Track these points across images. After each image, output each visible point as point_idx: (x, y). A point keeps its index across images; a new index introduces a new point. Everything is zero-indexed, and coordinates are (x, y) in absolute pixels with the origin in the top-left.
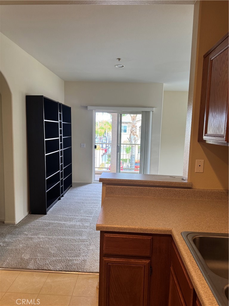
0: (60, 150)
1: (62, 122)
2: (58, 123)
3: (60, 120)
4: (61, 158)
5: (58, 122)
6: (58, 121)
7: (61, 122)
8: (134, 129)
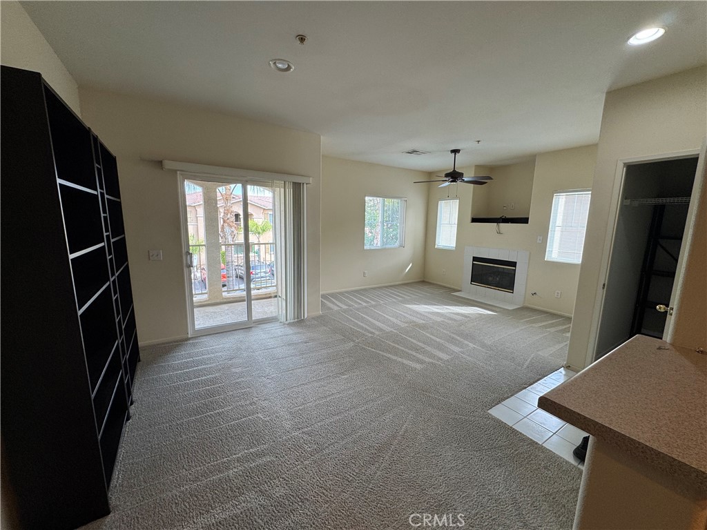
0: (112, 279)
1: (106, 196)
2: (97, 195)
3: (101, 188)
4: (117, 299)
5: (95, 193)
6: (96, 190)
7: (102, 194)
8: (229, 216)
